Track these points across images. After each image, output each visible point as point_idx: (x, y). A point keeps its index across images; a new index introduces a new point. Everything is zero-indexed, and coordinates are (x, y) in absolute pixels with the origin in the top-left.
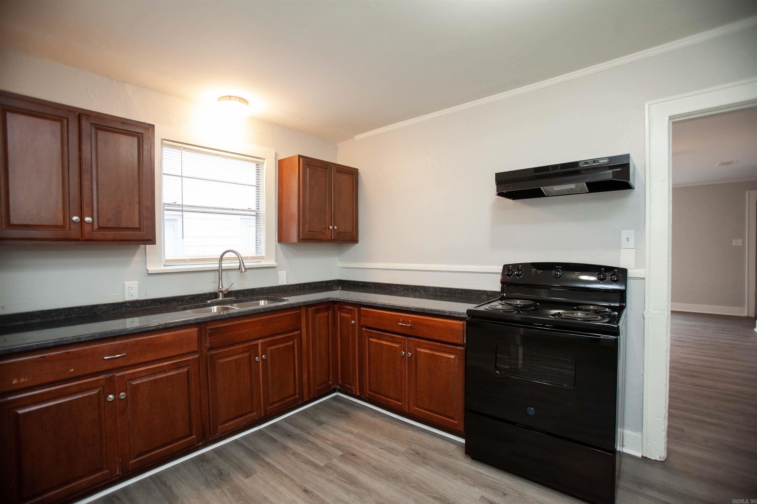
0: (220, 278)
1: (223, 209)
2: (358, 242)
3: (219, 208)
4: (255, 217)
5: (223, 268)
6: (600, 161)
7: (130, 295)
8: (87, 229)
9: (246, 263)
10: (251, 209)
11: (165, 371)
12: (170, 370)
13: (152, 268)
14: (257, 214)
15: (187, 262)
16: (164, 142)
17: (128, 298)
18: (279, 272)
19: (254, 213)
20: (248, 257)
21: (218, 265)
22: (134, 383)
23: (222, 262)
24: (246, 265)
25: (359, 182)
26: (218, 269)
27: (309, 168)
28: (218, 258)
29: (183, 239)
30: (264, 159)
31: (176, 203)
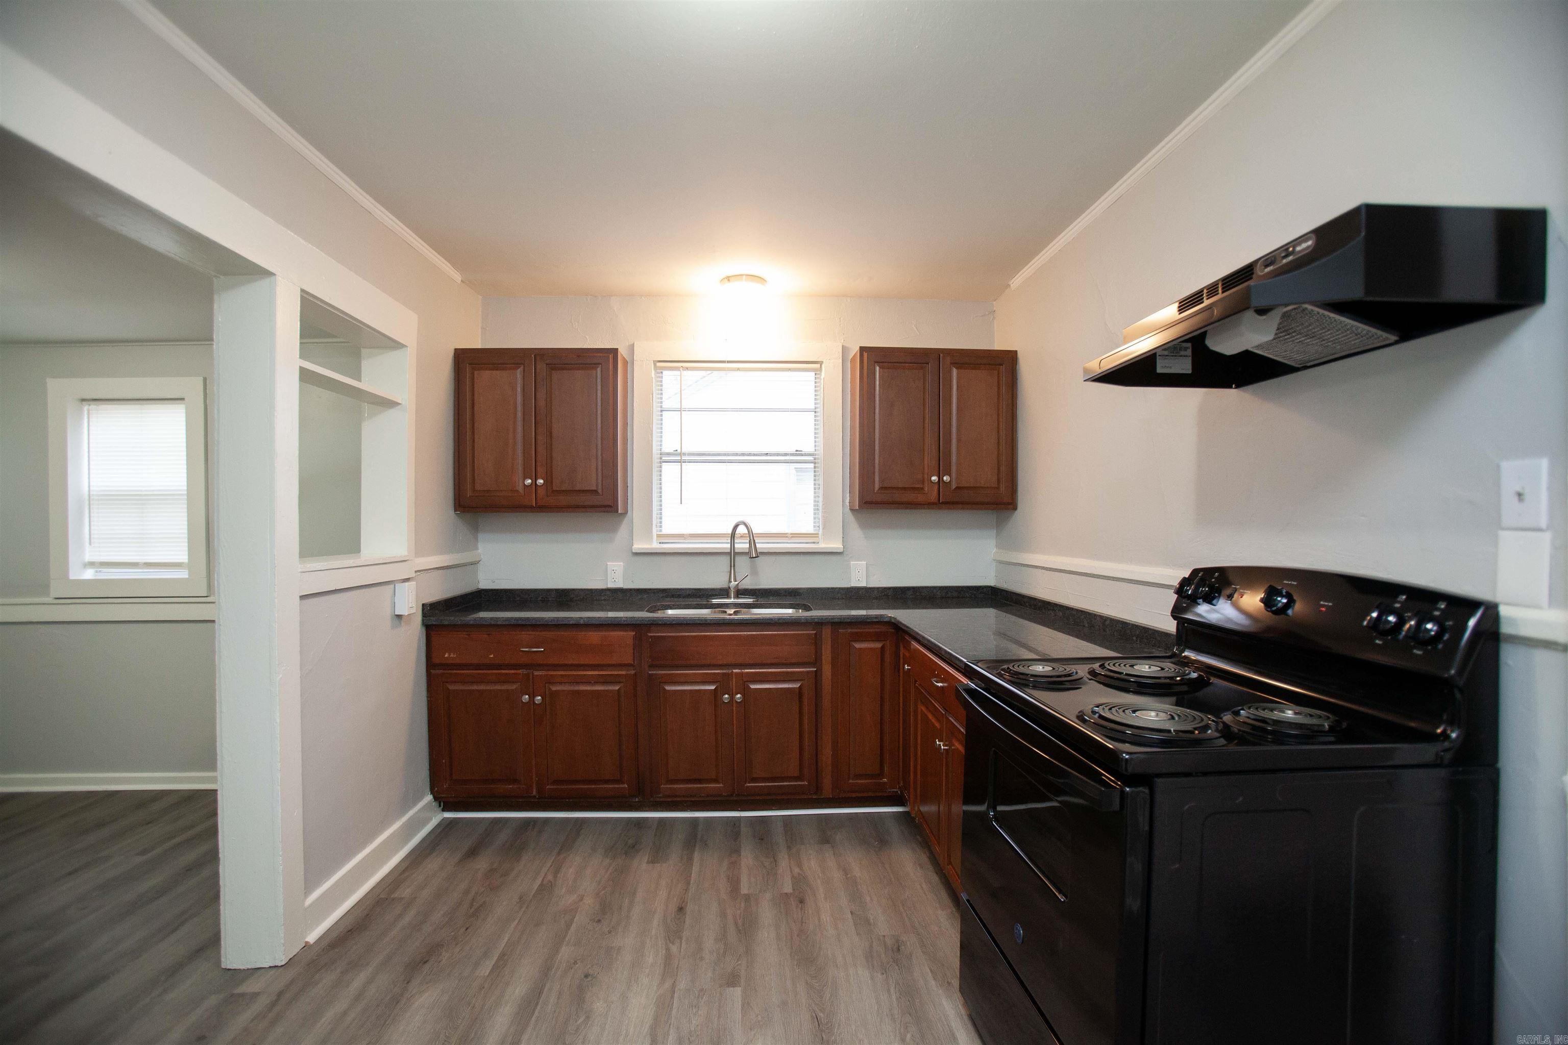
0: (733, 565)
1: (750, 455)
2: (1015, 508)
3: (743, 454)
4: (812, 465)
5: (736, 551)
6: (1298, 249)
7: (613, 580)
8: (541, 492)
9: (760, 544)
10: (801, 451)
11: (589, 683)
12: (596, 683)
13: (639, 546)
14: (815, 459)
15: (684, 539)
16: (659, 364)
17: (611, 585)
18: (852, 563)
19: (811, 458)
20: (787, 534)
21: (729, 546)
22: (554, 688)
23: (736, 541)
24: (759, 547)
25: (1019, 377)
26: (729, 551)
27: (880, 367)
28: (728, 534)
29: (681, 503)
30: (821, 363)
31: (677, 451)
